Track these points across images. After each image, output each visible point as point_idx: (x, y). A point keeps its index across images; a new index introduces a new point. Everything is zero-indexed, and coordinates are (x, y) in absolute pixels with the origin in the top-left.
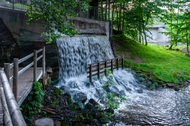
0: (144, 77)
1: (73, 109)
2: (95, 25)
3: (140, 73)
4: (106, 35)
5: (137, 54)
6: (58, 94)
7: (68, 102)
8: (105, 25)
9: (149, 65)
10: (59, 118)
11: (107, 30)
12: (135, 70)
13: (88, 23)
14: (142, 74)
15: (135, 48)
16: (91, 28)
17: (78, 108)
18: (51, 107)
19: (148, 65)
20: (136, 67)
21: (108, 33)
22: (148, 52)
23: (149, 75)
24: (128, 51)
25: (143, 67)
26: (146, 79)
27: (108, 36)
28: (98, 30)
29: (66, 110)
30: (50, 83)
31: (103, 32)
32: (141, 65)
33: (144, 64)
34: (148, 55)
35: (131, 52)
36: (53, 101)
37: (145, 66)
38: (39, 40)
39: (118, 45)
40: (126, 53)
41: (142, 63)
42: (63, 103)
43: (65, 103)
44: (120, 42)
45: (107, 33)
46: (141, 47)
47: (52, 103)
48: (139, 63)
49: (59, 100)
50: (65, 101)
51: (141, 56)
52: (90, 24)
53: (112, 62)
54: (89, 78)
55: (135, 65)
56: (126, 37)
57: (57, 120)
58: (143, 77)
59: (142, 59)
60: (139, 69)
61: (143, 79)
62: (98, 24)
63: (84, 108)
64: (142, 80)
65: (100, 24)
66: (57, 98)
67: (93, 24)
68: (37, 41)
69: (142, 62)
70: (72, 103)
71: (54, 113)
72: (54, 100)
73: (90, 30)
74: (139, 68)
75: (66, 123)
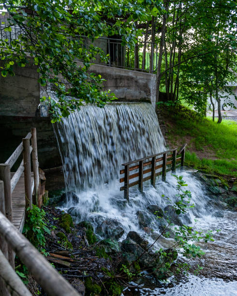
0: (223, 186)
1: (103, 254)
2: (126, 81)
3: (215, 178)
4: (149, 102)
5: (207, 140)
6: (68, 225)
7: (89, 240)
8: (149, 80)
9: (230, 162)
10: (78, 273)
11: (151, 92)
12: (205, 172)
13: (110, 75)
14: (218, 181)
15: (202, 128)
16: (117, 87)
17: (111, 251)
18: (60, 252)
19: (228, 162)
20: (206, 166)
21: (153, 98)
22: (226, 137)
23: (231, 183)
24: (188, 135)
25: (219, 167)
26: (225, 189)
27: (154, 104)
28: (133, 92)
29: (89, 256)
30: (47, 202)
31: (144, 95)
32: (215, 162)
33: (221, 160)
34: (226, 142)
35: (193, 137)
36: (60, 240)
37: (224, 164)
38: (17, 112)
39: (168, 124)
40: (183, 138)
41: (216, 159)
42: (80, 243)
43: (83, 243)
44: (173, 116)
45: (151, 97)
46: (211, 126)
47: (61, 243)
48: (211, 158)
49: (71, 236)
50: (83, 238)
51: (214, 144)
52: (116, 79)
53: (164, 158)
54: (123, 191)
55: (203, 162)
56: (181, 107)
57: (76, 278)
58: (220, 186)
59: (215, 151)
60: (212, 170)
61: (221, 190)
62: (132, 78)
63: (121, 251)
64: (219, 192)
65: (138, 77)
66: (68, 232)
67: (121, 78)
68: (12, 114)
69: (216, 157)
70: (96, 242)
71: (68, 264)
72: (64, 237)
73: (117, 91)
74: (211, 168)
75: (94, 283)
